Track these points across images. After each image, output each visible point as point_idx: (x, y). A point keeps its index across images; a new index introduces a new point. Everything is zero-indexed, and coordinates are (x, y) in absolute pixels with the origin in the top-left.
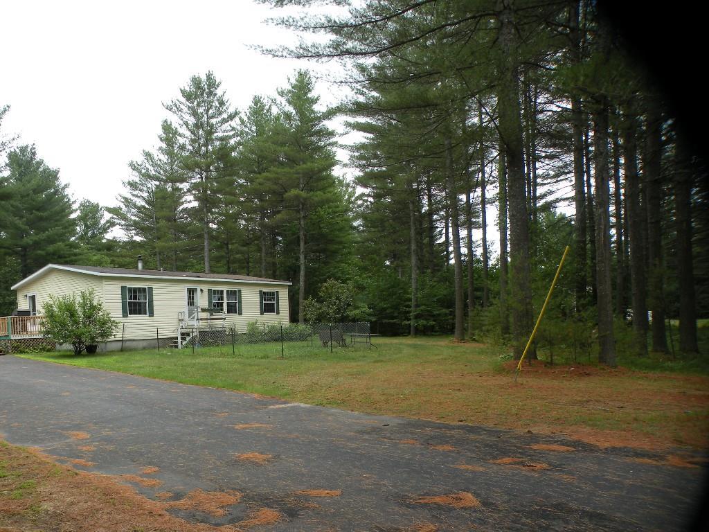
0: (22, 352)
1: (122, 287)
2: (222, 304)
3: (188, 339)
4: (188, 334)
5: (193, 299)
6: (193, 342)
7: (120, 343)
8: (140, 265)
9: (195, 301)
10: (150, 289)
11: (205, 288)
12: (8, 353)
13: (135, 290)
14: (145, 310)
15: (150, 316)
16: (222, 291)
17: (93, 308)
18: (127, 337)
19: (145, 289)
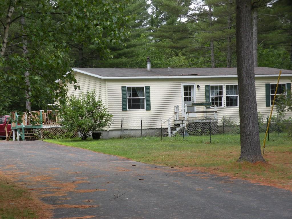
0: (50, 138)
1: (122, 87)
2: (221, 99)
3: (178, 129)
4: (178, 125)
5: (190, 95)
6: (182, 131)
7: (119, 132)
8: (149, 66)
9: (192, 96)
10: (148, 88)
11: (203, 85)
12: (40, 138)
13: (134, 89)
14: (143, 105)
15: (147, 110)
16: (221, 87)
17: (95, 104)
18: (125, 126)
19: (144, 87)
